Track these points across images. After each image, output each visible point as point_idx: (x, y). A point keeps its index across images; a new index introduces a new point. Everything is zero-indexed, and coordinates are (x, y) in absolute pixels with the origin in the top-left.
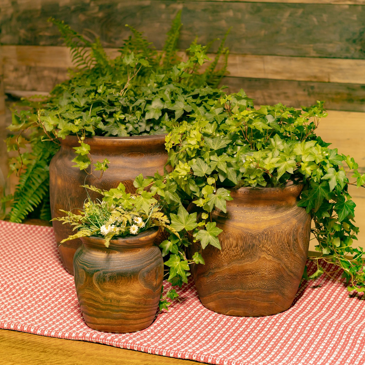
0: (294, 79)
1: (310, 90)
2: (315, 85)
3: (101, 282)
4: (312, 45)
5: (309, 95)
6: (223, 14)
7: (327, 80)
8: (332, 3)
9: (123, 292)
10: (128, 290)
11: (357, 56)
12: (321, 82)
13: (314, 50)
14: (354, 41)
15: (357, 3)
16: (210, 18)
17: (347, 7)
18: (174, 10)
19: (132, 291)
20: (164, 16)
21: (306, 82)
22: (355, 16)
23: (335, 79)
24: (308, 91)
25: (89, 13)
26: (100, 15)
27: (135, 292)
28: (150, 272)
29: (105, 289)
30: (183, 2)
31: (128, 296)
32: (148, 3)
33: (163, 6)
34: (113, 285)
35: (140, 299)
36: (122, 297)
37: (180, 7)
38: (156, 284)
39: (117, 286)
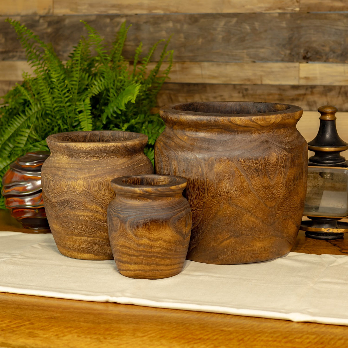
0: (229, 82)
1: (245, 92)
2: (249, 87)
3: (135, 229)
4: (245, 51)
5: (244, 96)
6: (163, 26)
7: (259, 83)
8: (264, 12)
9: (156, 237)
10: (160, 236)
11: (287, 59)
12: (255, 85)
13: (247, 55)
14: (284, 46)
15: (286, 11)
16: (152, 29)
17: (277, 15)
18: (118, 23)
19: (164, 237)
20: (108, 29)
21: (241, 85)
22: (284, 23)
23: (267, 81)
24: (243, 93)
26: (49, 30)
27: (166, 238)
28: (180, 220)
29: (139, 235)
30: (126, 16)
31: (160, 242)
32: (93, 18)
33: (108, 20)
34: (146, 231)
35: (171, 245)
36: (154, 243)
37: (123, 20)
38: (186, 232)
39: (149, 232)
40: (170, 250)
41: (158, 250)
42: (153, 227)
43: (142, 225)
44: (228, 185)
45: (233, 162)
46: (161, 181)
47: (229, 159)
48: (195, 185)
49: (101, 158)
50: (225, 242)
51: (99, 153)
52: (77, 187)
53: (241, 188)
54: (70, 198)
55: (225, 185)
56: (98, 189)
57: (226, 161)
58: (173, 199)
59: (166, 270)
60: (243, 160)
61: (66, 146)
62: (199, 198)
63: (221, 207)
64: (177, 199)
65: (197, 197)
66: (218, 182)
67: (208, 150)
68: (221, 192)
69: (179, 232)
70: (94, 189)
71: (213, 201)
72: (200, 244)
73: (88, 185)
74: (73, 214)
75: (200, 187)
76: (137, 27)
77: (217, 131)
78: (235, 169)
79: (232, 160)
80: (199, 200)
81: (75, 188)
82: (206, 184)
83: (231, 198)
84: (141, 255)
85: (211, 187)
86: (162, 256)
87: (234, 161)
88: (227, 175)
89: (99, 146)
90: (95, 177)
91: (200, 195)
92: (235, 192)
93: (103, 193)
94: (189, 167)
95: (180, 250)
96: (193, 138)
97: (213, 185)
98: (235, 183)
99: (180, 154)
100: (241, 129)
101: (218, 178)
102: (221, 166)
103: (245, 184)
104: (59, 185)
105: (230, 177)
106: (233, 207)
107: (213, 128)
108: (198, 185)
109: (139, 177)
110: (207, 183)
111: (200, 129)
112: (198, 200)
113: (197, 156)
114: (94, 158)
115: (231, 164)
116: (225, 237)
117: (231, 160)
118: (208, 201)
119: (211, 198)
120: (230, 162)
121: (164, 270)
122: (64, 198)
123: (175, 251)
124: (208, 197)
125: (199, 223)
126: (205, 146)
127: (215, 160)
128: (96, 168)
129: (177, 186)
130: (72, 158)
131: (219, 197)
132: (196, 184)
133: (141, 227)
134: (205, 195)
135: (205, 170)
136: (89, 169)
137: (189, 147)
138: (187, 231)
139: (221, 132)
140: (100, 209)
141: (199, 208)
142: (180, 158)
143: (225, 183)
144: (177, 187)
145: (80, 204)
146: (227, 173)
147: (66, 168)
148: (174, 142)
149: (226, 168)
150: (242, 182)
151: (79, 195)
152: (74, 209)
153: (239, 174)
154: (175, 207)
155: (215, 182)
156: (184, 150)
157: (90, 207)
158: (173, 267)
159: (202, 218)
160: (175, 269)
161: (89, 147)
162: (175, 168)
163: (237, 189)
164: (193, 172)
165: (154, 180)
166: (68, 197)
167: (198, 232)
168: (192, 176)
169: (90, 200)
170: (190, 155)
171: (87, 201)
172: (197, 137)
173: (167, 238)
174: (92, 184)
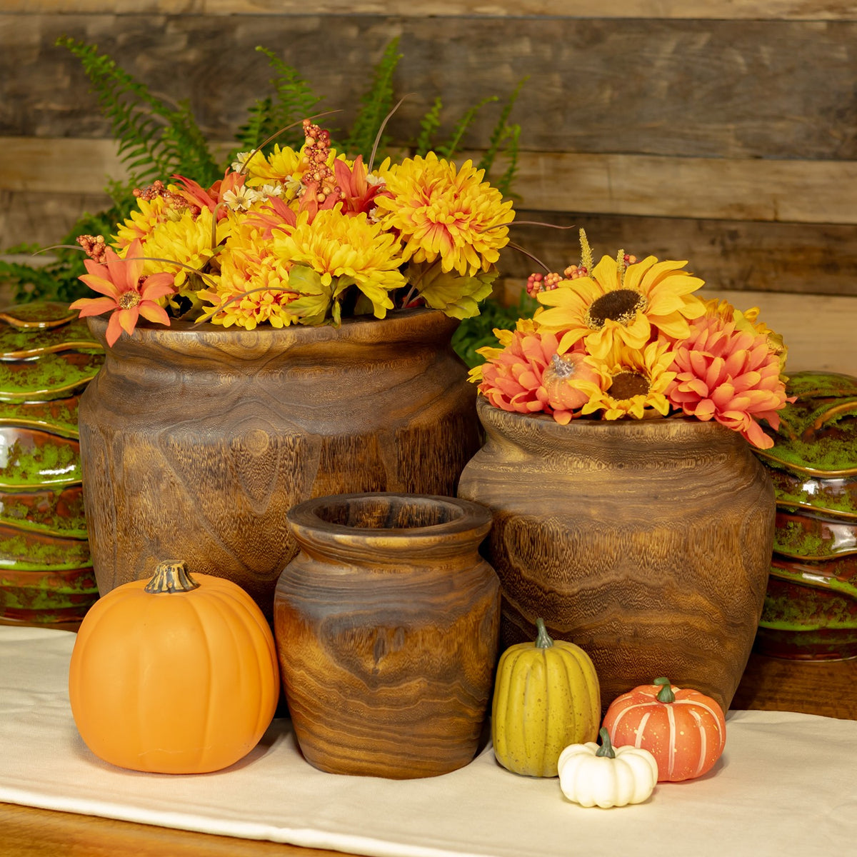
0: (686, 213)
1: (728, 242)
2: (741, 228)
4: (731, 126)
5: (725, 254)
6: (505, 50)
7: (770, 216)
8: (785, 17)
11: (848, 152)
12: (755, 221)
13: (738, 138)
14: (841, 114)
15: (848, 17)
16: (473, 60)
17: (823, 26)
18: (381, 41)
20: (353, 57)
21: (718, 221)
22: (843, 48)
23: (792, 213)
24: (723, 243)
25: (162, 51)
26: (192, 56)
30: (404, 20)
32: (312, 24)
33: (353, 32)
37: (395, 32)
52: (654, 547)
54: (627, 579)
56: (705, 547)
70: (696, 548)
73: (682, 540)
74: (632, 624)
76: (434, 53)
81: (645, 551)
90: (700, 515)
93: (716, 558)
104: (593, 545)
114: (683, 462)
122: (605, 580)
128: (696, 489)
130: (622, 466)
140: (705, 602)
145: (656, 592)
147: (611, 497)
151: (656, 569)
152: (637, 608)
157: (681, 600)
166: (620, 578)
169: (683, 581)
171: (675, 585)
174: (692, 537)
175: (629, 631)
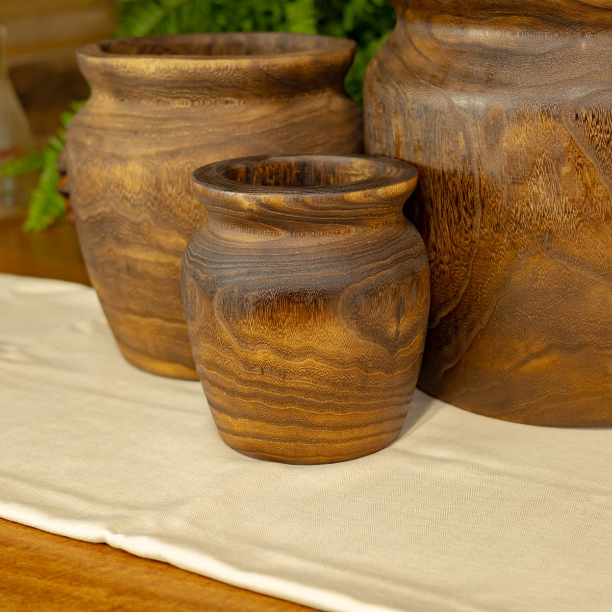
3: (234, 317)
9: (295, 346)
10: (309, 343)
19: (321, 347)
27: (330, 348)
28: (375, 294)
29: (245, 335)
31: (309, 359)
34: (267, 325)
35: (345, 370)
36: (291, 362)
38: (397, 332)
39: (275, 330)
40: (344, 384)
41: (304, 383)
42: (286, 316)
43: (253, 308)
44: (543, 193)
45: (560, 121)
46: (354, 172)
47: (547, 111)
48: (449, 189)
49: (196, 103)
50: (535, 363)
51: (189, 88)
52: (128, 182)
53: (584, 202)
54: (113, 211)
55: (535, 194)
56: (180, 189)
57: (538, 119)
58: (360, 229)
59: (336, 442)
60: (593, 116)
61: (105, 65)
62: (457, 230)
63: (520, 259)
64: (374, 232)
65: (453, 225)
66: (514, 183)
67: (489, 82)
68: (521, 214)
69: (373, 332)
70: (169, 188)
71: (497, 240)
72: (463, 362)
73: (154, 178)
74: (124, 257)
75: (461, 197)
77: (520, 25)
78: (566, 144)
79: (558, 116)
80: (458, 235)
81: (122, 185)
82: (477, 186)
83: (550, 232)
84: (255, 395)
85: (492, 199)
86: (319, 401)
87: (563, 119)
88: (540, 161)
89: (185, 67)
90: (173, 154)
91: (462, 221)
92: (566, 216)
94: (431, 135)
95: (377, 384)
96: (451, 45)
97: (499, 191)
98: (565, 188)
99: (409, 95)
100: (593, 17)
101: (512, 170)
102: (523, 135)
103: (598, 193)
104: (88, 175)
105: (550, 170)
106: (559, 261)
107: (507, 15)
108: (456, 188)
109: (293, 160)
110: (480, 184)
111: (469, 18)
112: (455, 234)
113: (454, 101)
114: (176, 101)
115: (555, 128)
116: (535, 349)
117: (555, 117)
118: (482, 238)
119: (492, 230)
120: (551, 123)
121: (328, 442)
122: (100, 210)
123: (362, 389)
124: (483, 226)
125: (458, 301)
126: (479, 69)
127: (504, 115)
128: (179, 129)
129: (368, 191)
130: (122, 100)
131: (515, 228)
132: (450, 185)
133: (251, 312)
134: (475, 219)
135: (475, 145)
136: (160, 132)
137: (435, 73)
138: (401, 329)
139: (531, 28)
141: (458, 259)
142: (409, 105)
143: (535, 188)
144: (370, 195)
145: (136, 228)
146: (540, 155)
147: (103, 129)
148: (401, 58)
149: (538, 141)
150: (586, 186)
151: (133, 205)
152: (125, 242)
153: (580, 160)
154: (361, 255)
155: (504, 183)
156: (423, 81)
157: (162, 239)
158: (357, 432)
159: (467, 289)
160: (366, 437)
161: (158, 70)
162: (398, 137)
163: (570, 206)
164: (443, 149)
165: (336, 171)
166: (108, 210)
167: (456, 328)
168: (439, 163)
169: (161, 220)
170: (437, 99)
171: (153, 224)
172: (462, 44)
173: (332, 349)
174: (164, 177)
175: (122, 263)
